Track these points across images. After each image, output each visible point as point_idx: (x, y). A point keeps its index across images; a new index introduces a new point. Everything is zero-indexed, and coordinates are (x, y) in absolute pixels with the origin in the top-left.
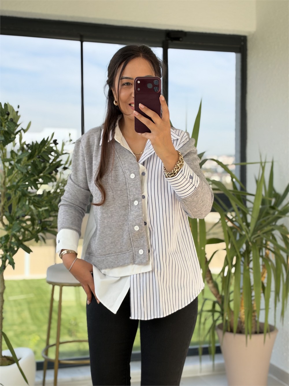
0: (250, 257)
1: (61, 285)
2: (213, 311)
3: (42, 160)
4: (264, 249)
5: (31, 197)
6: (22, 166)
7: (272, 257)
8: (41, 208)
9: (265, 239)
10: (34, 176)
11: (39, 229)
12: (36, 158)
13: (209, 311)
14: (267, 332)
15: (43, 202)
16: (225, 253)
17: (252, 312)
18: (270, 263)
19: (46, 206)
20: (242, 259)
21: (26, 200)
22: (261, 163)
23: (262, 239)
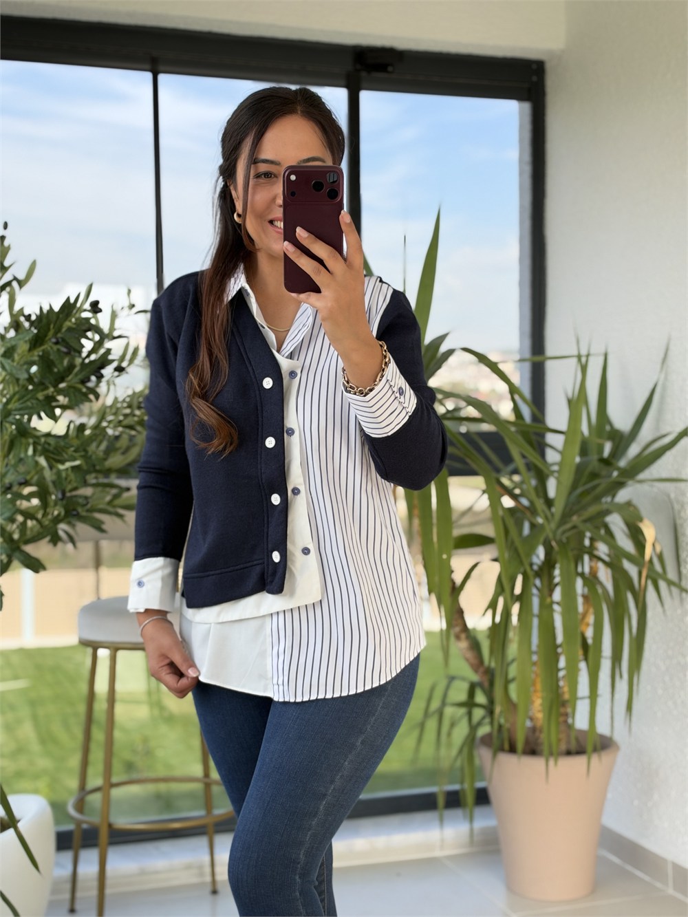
0: (554, 578)
1: (115, 648)
2: (470, 704)
3: (64, 350)
4: (586, 558)
5: (38, 437)
6: (15, 364)
7: (604, 575)
8: (63, 462)
9: (588, 534)
10: (47, 388)
11: (59, 515)
12: (49, 346)
13: (461, 705)
14: (595, 750)
15: (68, 448)
16: (496, 568)
17: (560, 705)
18: (600, 591)
19: (74, 459)
20: (538, 582)
21: (29, 445)
22: (579, 357)
23: (581, 536)
